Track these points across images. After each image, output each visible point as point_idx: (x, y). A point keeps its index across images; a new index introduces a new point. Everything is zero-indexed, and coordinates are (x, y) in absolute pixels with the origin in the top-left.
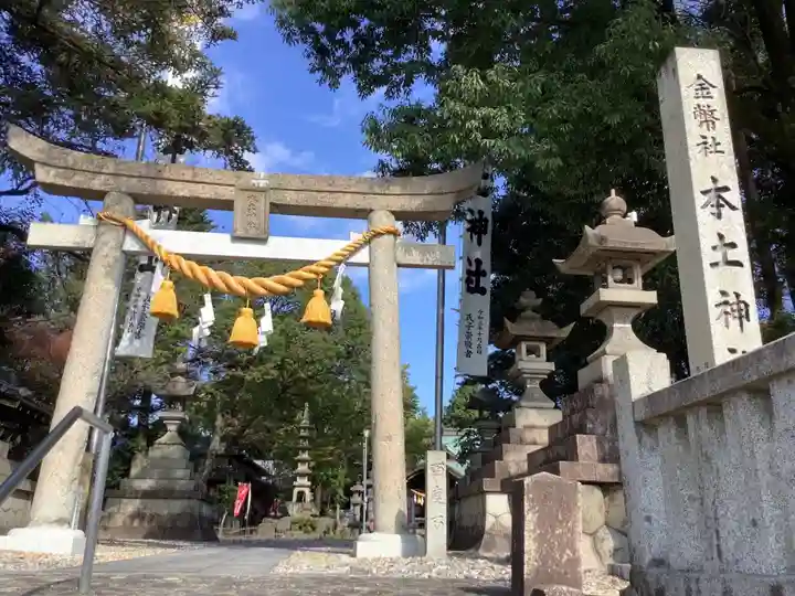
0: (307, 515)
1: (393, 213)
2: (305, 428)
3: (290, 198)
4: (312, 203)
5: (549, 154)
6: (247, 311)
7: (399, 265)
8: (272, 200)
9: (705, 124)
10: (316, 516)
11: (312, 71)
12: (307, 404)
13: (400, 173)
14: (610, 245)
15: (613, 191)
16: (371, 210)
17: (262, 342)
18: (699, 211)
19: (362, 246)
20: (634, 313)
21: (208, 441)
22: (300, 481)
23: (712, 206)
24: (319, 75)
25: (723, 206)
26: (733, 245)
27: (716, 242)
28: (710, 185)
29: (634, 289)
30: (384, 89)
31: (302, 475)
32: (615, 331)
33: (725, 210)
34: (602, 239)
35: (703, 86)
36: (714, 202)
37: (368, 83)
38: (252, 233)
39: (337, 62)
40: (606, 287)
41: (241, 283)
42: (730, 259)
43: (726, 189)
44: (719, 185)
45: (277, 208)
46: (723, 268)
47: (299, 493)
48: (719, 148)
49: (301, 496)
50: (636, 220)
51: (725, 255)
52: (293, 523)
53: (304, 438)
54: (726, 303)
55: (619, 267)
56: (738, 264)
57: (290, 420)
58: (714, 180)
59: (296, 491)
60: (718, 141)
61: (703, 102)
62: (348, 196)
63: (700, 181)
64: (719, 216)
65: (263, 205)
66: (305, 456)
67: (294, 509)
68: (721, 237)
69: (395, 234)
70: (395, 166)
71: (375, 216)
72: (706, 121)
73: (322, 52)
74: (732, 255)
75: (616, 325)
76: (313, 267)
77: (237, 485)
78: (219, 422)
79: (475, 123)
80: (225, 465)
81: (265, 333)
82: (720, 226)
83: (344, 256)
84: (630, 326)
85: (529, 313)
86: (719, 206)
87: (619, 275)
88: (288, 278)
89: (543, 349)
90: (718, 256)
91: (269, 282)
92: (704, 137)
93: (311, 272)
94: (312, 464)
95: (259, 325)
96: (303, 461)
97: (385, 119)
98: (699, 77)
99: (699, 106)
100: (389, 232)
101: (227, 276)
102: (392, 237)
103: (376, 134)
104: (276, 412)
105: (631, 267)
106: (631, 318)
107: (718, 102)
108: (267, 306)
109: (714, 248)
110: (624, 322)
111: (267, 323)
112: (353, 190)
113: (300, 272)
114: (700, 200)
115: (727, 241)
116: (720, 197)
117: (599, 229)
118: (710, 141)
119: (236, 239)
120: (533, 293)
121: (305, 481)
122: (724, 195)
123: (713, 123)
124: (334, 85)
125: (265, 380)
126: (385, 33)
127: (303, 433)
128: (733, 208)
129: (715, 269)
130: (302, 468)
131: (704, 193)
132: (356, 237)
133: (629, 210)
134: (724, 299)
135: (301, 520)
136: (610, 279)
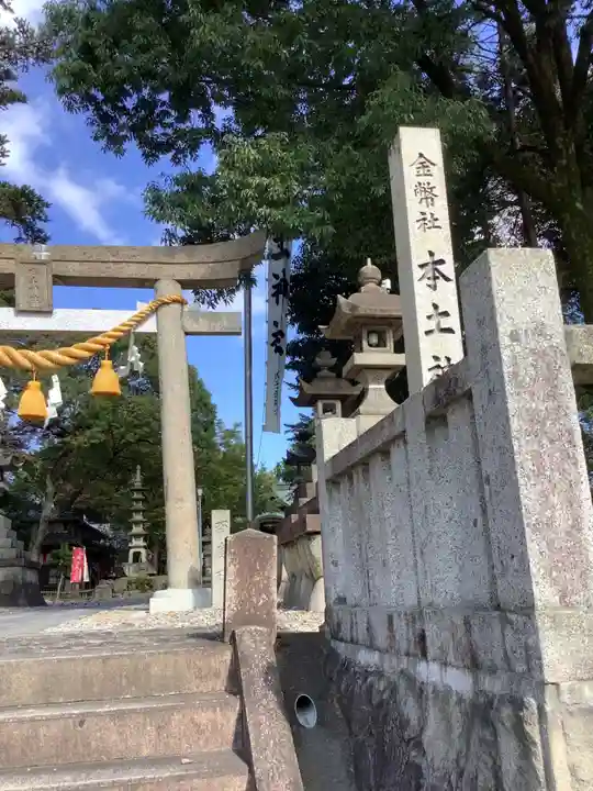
0: (143, 575)
1: (179, 281)
2: (137, 490)
3: (73, 270)
4: (94, 274)
5: (321, 222)
6: (34, 384)
7: (187, 334)
8: (55, 273)
9: (424, 201)
10: (153, 575)
11: (96, 139)
12: (139, 467)
13: (187, 241)
14: (361, 312)
15: (369, 260)
16: (156, 280)
17: (51, 413)
18: (416, 283)
19: (148, 316)
20: (387, 374)
21: (39, 508)
22: (135, 542)
23: (429, 278)
24: (103, 142)
25: (438, 278)
26: (446, 314)
27: (431, 311)
28: (428, 259)
29: (388, 352)
30: (170, 155)
31: (137, 536)
32: (370, 392)
33: (441, 282)
34: (354, 308)
35: (424, 163)
36: (430, 275)
37: (153, 149)
38: (35, 305)
39: (121, 128)
40: (361, 350)
41: (26, 357)
42: (443, 326)
43: (442, 262)
44: (436, 258)
45: (59, 280)
46: (437, 335)
47: (135, 553)
48: (437, 224)
49: (137, 556)
50: (389, 287)
51: (439, 324)
52: (130, 583)
53: (137, 500)
54: (438, 367)
55: (374, 332)
56: (450, 330)
57: (124, 482)
58: (431, 254)
59: (132, 551)
60: (435, 217)
61: (423, 179)
62: (133, 266)
63: (418, 255)
64: (434, 288)
65: (45, 279)
66: (138, 517)
67: (130, 570)
68: (435, 307)
69: (182, 303)
70: (183, 234)
71: (161, 285)
72: (427, 198)
73: (105, 119)
74: (446, 322)
75: (370, 387)
76: (99, 338)
77: (71, 549)
78: (50, 489)
79: (250, 192)
80: (60, 529)
81: (55, 404)
82: (436, 297)
83: (131, 326)
84: (383, 386)
85: (325, 372)
86: (435, 278)
87: (374, 340)
88: (73, 350)
89: (339, 405)
90: (432, 325)
91: (55, 354)
92: (423, 213)
93: (96, 343)
94: (148, 524)
95: (47, 396)
96: (137, 523)
97: (168, 189)
98: (421, 155)
99: (420, 184)
100: (174, 301)
101: (12, 350)
102: (177, 306)
103: (159, 204)
104: (110, 476)
105: (384, 332)
106: (384, 380)
107: (438, 179)
108: (55, 378)
109: (429, 317)
110: (379, 384)
111: (56, 395)
112: (139, 259)
113: (87, 344)
114: (417, 273)
115: (440, 311)
116: (436, 269)
117: (354, 298)
118: (429, 217)
119: (21, 312)
120: (328, 354)
121: (141, 542)
122: (438, 267)
123: (432, 199)
124: (120, 152)
125: (92, 444)
126: (171, 98)
127: (136, 496)
128: (447, 279)
129: (431, 336)
130: (136, 530)
131: (422, 266)
132: (142, 307)
133: (384, 278)
134: (435, 363)
135: (138, 579)
136: (365, 343)
